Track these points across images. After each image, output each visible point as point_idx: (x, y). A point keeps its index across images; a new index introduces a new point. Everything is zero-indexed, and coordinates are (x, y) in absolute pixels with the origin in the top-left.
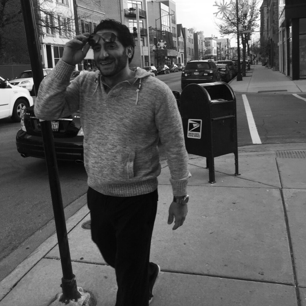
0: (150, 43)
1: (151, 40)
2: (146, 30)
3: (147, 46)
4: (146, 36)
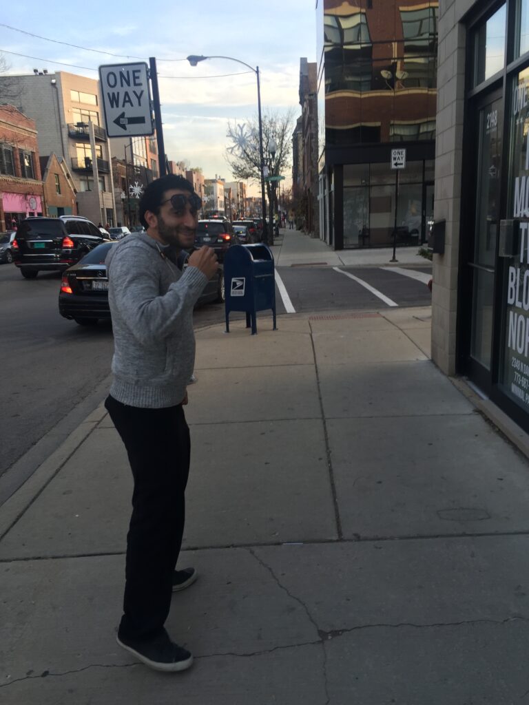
0: (115, 187)
1: (116, 181)
2: (107, 163)
3: (111, 191)
4: (108, 173)
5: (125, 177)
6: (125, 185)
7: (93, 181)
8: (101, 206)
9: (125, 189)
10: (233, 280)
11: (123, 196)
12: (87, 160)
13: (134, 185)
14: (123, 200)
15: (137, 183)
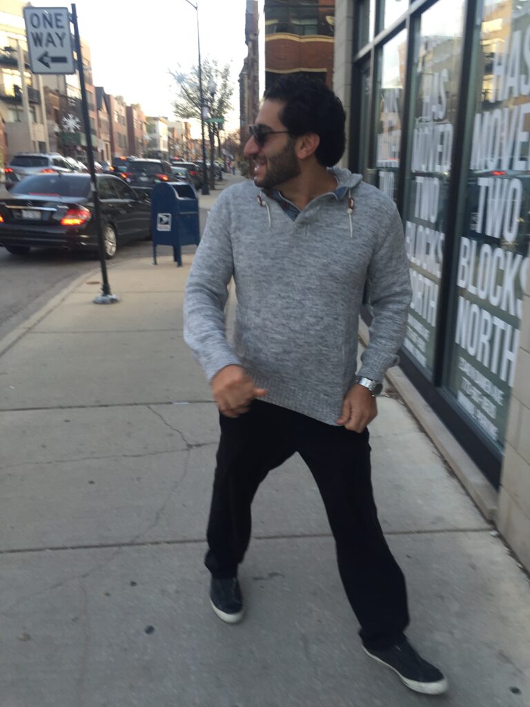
0: (48, 118)
1: (48, 112)
2: (38, 92)
3: (42, 123)
4: (39, 103)
5: (57, 108)
6: (58, 117)
7: (22, 111)
8: (33, 139)
9: (59, 121)
10: (160, 215)
11: (57, 129)
12: (16, 88)
13: (68, 117)
14: (57, 133)
15: (70, 116)
